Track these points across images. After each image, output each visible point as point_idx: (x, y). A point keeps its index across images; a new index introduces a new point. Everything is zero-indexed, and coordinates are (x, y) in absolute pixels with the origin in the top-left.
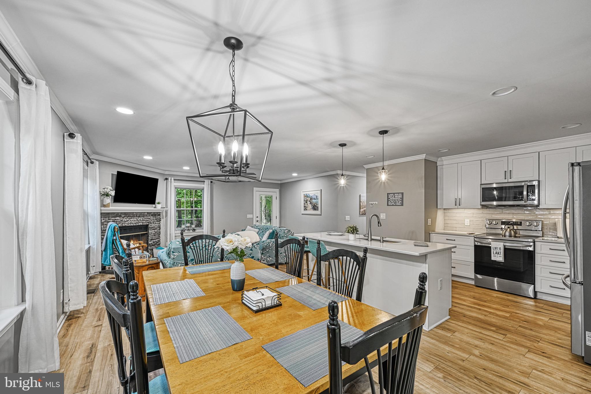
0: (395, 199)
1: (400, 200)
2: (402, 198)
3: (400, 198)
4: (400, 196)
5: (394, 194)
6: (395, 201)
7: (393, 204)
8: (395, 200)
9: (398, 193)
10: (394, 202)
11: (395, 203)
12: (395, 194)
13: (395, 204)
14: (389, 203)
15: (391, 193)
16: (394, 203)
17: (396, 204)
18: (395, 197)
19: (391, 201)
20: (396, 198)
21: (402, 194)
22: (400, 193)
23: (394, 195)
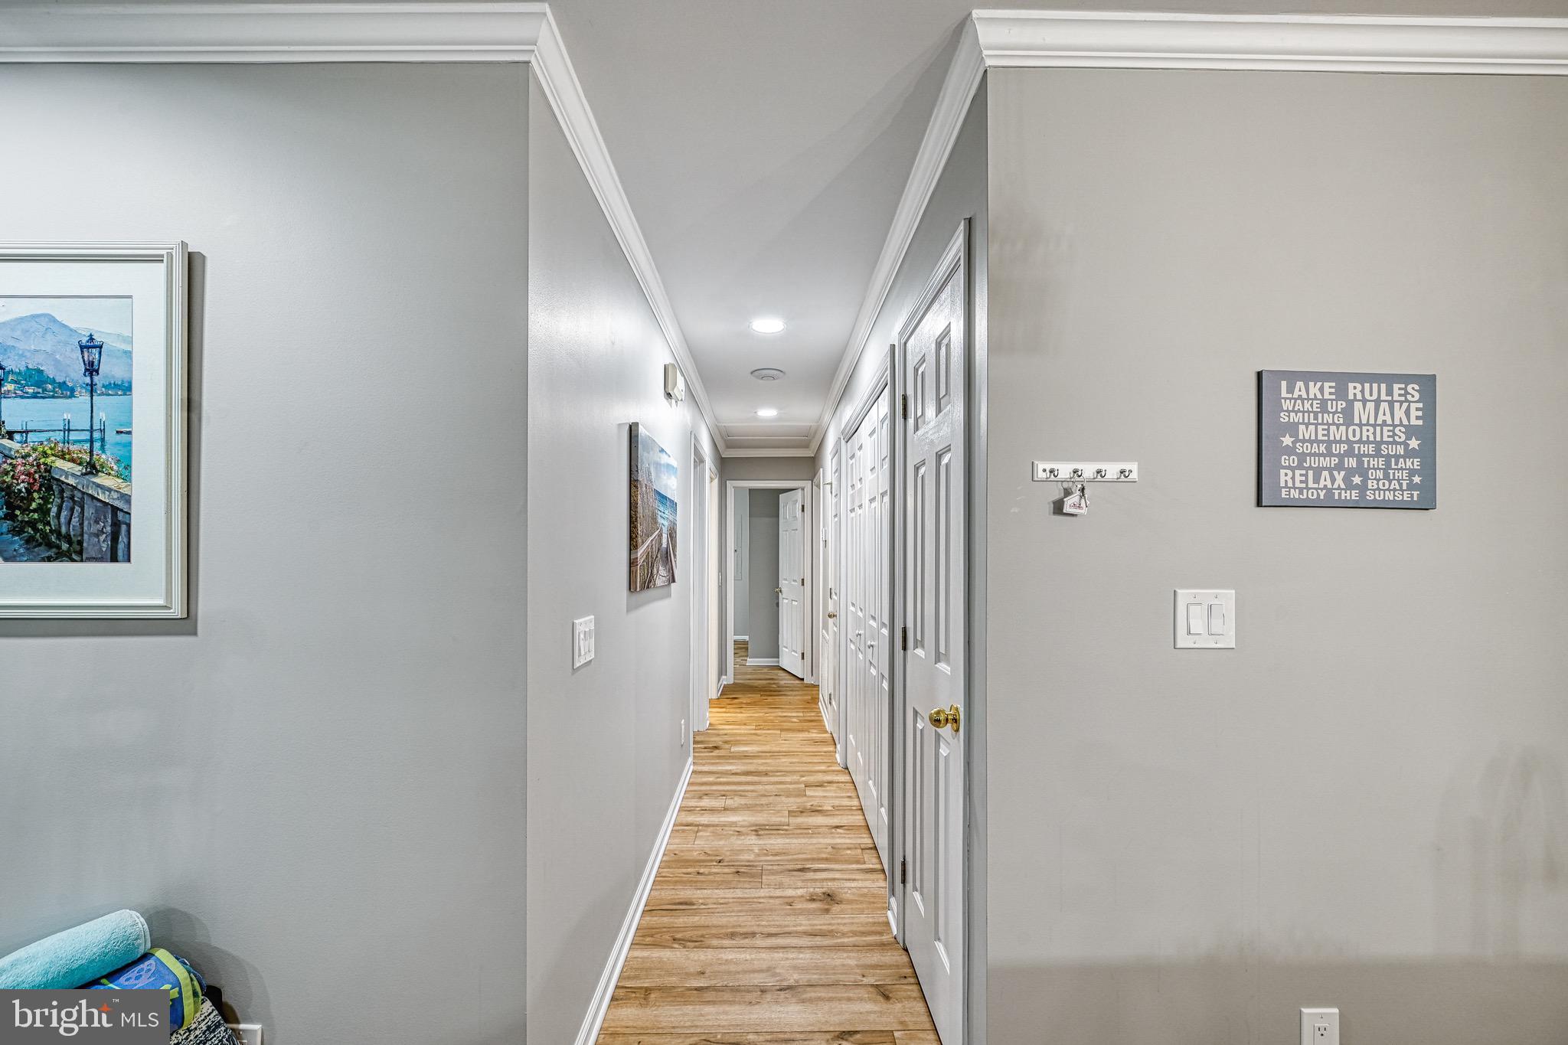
0: (1353, 433)
1: (1409, 454)
2: (1427, 432)
3: (1411, 431)
4: (1399, 413)
5: (1342, 380)
6: (1352, 463)
7: (1329, 492)
8: (1350, 453)
9: (1390, 379)
10: (1339, 467)
11: (1357, 480)
12: (1353, 389)
13: (1350, 486)
14: (1284, 477)
15: (1308, 377)
16: (1339, 477)
17: (1363, 488)
18: (1348, 414)
19: (1302, 457)
20: (1367, 433)
21: (1428, 384)
22: (1406, 379)
23: (1341, 393)
